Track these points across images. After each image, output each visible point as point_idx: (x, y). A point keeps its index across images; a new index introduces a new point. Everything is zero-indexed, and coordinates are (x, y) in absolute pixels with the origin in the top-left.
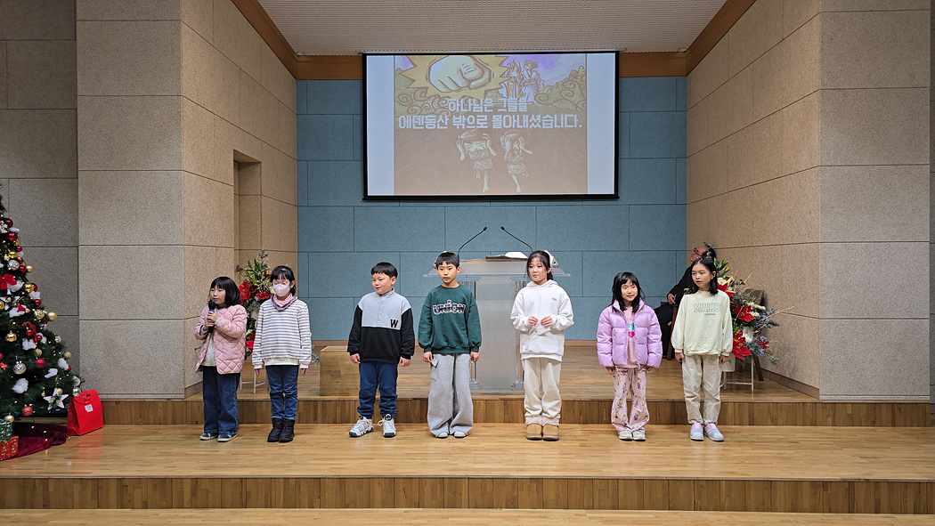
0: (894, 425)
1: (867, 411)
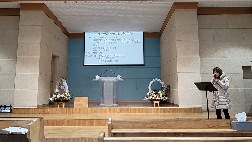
1: (189, 109)
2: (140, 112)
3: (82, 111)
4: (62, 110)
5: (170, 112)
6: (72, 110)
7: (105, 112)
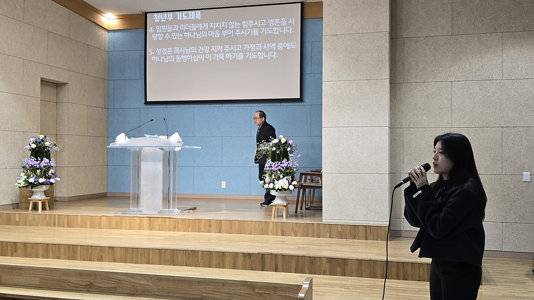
1: (351, 229)
2: (222, 231)
3: (88, 223)
4: (45, 218)
5: (299, 234)
6: (66, 220)
7: (140, 227)
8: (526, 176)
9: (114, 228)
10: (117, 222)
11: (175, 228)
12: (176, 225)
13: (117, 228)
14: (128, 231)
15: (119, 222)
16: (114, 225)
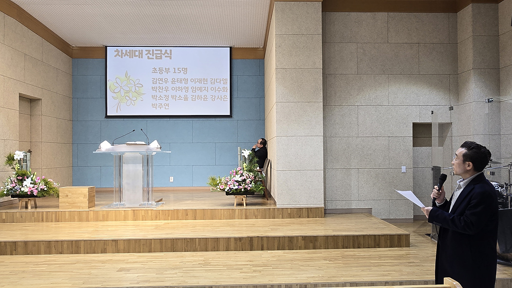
0: (308, 217)
1: (297, 211)
2: (196, 218)
7: (125, 219)
8: (404, 169)
9: (101, 221)
10: (103, 216)
11: (156, 218)
12: (157, 216)
13: (103, 220)
14: (114, 223)
15: (105, 216)
16: (101, 218)
